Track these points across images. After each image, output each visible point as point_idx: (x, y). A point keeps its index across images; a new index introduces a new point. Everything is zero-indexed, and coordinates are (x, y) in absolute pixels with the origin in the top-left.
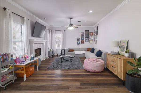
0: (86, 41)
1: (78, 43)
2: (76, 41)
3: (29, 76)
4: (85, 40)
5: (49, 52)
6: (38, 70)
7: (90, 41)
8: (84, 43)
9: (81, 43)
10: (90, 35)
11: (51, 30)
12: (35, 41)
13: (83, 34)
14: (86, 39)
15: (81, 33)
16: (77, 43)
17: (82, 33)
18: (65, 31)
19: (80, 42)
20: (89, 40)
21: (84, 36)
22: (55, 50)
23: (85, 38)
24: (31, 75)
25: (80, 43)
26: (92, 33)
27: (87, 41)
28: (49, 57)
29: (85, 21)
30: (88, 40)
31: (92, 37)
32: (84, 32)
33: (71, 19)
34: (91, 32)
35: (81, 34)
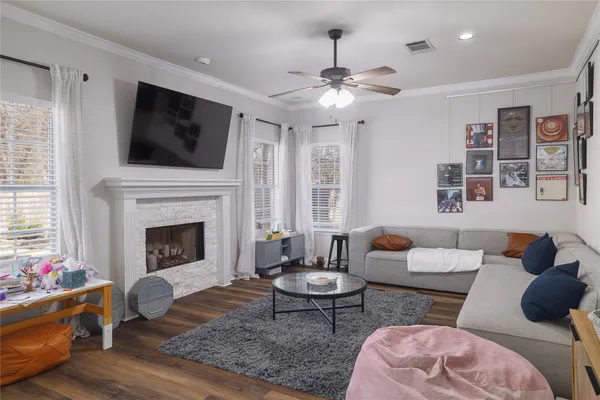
0: (503, 184)
1: (450, 195)
2: (432, 187)
3: (17, 377)
4: (496, 175)
5: (258, 243)
6: (108, 342)
7: (542, 184)
8: (489, 197)
9: (472, 197)
10: (540, 141)
11: (285, 127)
12: (123, 184)
13: (485, 133)
14: (504, 170)
15: (469, 128)
16: (441, 196)
17: (477, 130)
18: (363, 122)
19: (464, 188)
20: (532, 173)
21: (495, 149)
22: (310, 235)
23: (496, 164)
24: (41, 373)
25: (458, 197)
26: (562, 120)
27: (518, 182)
28: (258, 271)
29: (466, 36)
30: (524, 177)
31: (561, 150)
32: (493, 119)
33: (335, 34)
34: (546, 119)
35: (469, 137)
